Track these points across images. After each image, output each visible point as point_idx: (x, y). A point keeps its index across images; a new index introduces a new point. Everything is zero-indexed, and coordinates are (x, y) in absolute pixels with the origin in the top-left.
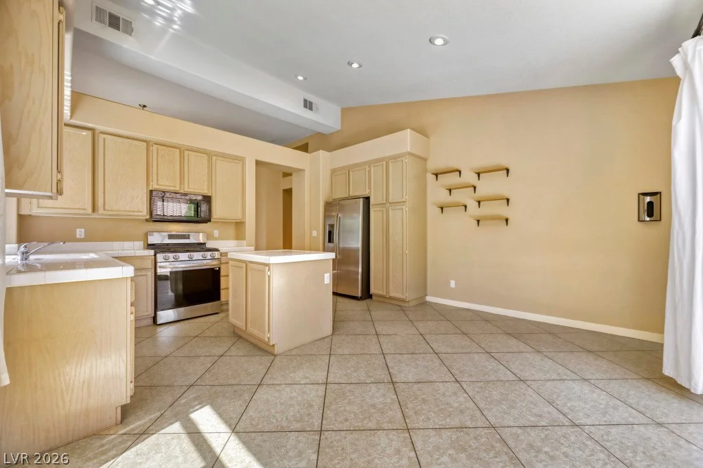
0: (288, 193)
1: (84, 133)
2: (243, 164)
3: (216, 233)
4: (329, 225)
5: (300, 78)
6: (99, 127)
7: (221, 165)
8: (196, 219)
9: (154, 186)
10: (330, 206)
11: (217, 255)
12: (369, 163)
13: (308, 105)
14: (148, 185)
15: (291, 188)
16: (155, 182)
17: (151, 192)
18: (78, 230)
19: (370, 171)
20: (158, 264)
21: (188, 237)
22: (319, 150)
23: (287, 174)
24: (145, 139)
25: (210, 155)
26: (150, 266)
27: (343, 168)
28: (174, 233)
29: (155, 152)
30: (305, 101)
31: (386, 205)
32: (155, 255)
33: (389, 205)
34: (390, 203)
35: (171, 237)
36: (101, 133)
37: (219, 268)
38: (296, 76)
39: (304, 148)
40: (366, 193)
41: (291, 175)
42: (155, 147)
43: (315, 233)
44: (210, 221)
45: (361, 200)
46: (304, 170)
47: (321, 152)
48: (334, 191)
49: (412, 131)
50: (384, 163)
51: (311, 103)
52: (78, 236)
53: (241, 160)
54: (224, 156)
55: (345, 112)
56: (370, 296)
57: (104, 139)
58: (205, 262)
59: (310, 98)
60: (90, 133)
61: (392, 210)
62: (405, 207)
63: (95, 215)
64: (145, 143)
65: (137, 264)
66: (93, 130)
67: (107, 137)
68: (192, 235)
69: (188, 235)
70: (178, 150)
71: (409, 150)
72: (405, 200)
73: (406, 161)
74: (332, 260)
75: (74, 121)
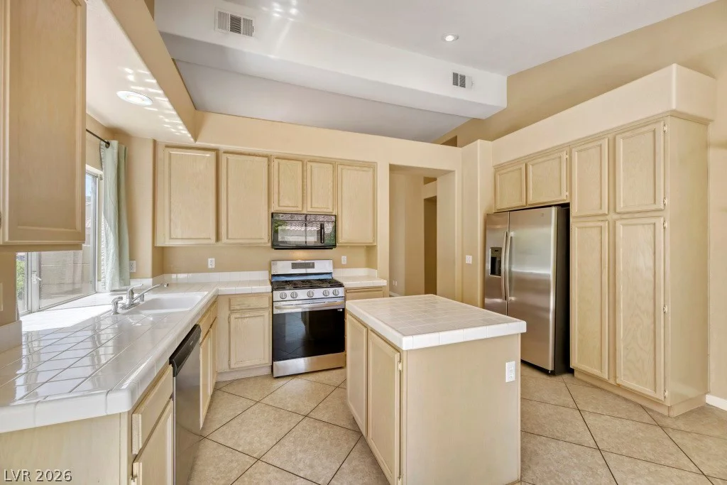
0: (431, 203)
1: (208, 155)
2: (374, 171)
3: (344, 259)
4: (492, 248)
5: (450, 39)
6: (223, 147)
7: (348, 176)
8: (319, 244)
9: (275, 208)
10: (492, 220)
11: (341, 291)
13: (459, 80)
14: (269, 207)
15: (436, 197)
16: (276, 203)
17: (272, 214)
18: (210, 260)
19: (570, 161)
20: (275, 304)
21: (312, 266)
22: (476, 140)
23: (430, 180)
24: (265, 153)
25: (334, 164)
26: (267, 306)
27: (518, 161)
28: (299, 261)
29: (276, 167)
30: (455, 76)
31: (608, 217)
32: (272, 292)
33: (616, 216)
34: (619, 213)
35: (295, 266)
36: (225, 152)
37: (344, 309)
38: (443, 37)
39: (453, 142)
40: (563, 199)
41: (435, 179)
42: (276, 161)
43: (469, 259)
44: (335, 246)
45: (554, 210)
46: (454, 171)
47: (479, 142)
48: (498, 197)
49: (679, 67)
50: (605, 143)
51: (463, 78)
52: (210, 267)
53: (371, 166)
54: (351, 164)
55: (515, 81)
56: (571, 371)
57: (227, 159)
58: (327, 301)
59: (462, 70)
60: (213, 154)
61: (623, 225)
62: (662, 219)
63: (219, 244)
64: (266, 159)
65: (254, 302)
66: (216, 150)
67: (230, 156)
68: (317, 263)
69: (313, 264)
70: (300, 163)
71: (674, 107)
72: (662, 207)
73: (666, 128)
74: (520, 336)
75: (199, 144)
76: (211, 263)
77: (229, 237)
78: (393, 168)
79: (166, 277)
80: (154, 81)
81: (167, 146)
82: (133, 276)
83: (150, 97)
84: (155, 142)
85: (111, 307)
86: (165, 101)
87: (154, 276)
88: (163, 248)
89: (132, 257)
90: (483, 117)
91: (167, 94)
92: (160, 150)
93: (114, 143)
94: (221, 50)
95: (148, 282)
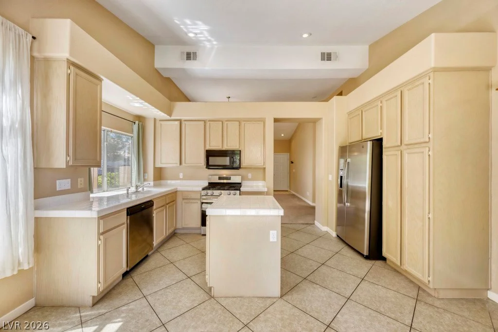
1: (177, 123)
2: (264, 123)
3: (250, 176)
5: (305, 36)
6: (183, 118)
9: (208, 148)
11: (237, 193)
12: (380, 98)
13: (327, 57)
14: (205, 147)
16: (208, 145)
17: (207, 151)
18: (180, 174)
19: (382, 108)
20: (202, 197)
21: (230, 179)
25: (240, 121)
27: (357, 109)
28: (223, 176)
29: (208, 126)
30: (323, 54)
31: (401, 148)
32: (201, 191)
33: (404, 147)
34: (406, 145)
35: (220, 178)
36: (184, 121)
38: (301, 36)
42: (209, 123)
43: (330, 177)
44: (239, 168)
45: (369, 143)
46: (321, 119)
50: (399, 92)
53: (263, 121)
54: (250, 120)
55: (374, 47)
56: (385, 259)
61: (408, 153)
62: (427, 149)
63: (181, 166)
64: (203, 122)
65: (193, 196)
66: (180, 121)
67: (186, 123)
68: (232, 177)
69: (230, 177)
70: (221, 122)
71: (433, 65)
72: (427, 140)
73: (430, 81)
74: (280, 217)
75: (172, 118)
76: (181, 176)
77: (186, 162)
78: (276, 120)
79: (162, 182)
80: (138, 98)
81: (160, 121)
82: (145, 180)
83: (141, 103)
84: (155, 119)
85: (126, 192)
86: (146, 104)
87: (154, 181)
88: (161, 169)
89: (145, 172)
90: (355, 76)
91: (146, 102)
92: (157, 122)
93: (137, 122)
94: (183, 70)
95: (152, 183)
